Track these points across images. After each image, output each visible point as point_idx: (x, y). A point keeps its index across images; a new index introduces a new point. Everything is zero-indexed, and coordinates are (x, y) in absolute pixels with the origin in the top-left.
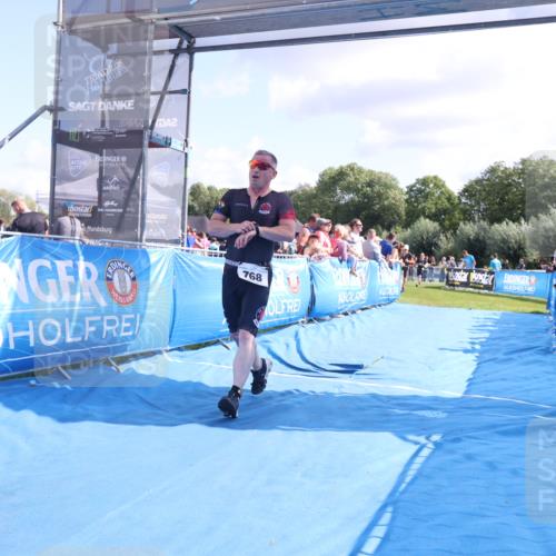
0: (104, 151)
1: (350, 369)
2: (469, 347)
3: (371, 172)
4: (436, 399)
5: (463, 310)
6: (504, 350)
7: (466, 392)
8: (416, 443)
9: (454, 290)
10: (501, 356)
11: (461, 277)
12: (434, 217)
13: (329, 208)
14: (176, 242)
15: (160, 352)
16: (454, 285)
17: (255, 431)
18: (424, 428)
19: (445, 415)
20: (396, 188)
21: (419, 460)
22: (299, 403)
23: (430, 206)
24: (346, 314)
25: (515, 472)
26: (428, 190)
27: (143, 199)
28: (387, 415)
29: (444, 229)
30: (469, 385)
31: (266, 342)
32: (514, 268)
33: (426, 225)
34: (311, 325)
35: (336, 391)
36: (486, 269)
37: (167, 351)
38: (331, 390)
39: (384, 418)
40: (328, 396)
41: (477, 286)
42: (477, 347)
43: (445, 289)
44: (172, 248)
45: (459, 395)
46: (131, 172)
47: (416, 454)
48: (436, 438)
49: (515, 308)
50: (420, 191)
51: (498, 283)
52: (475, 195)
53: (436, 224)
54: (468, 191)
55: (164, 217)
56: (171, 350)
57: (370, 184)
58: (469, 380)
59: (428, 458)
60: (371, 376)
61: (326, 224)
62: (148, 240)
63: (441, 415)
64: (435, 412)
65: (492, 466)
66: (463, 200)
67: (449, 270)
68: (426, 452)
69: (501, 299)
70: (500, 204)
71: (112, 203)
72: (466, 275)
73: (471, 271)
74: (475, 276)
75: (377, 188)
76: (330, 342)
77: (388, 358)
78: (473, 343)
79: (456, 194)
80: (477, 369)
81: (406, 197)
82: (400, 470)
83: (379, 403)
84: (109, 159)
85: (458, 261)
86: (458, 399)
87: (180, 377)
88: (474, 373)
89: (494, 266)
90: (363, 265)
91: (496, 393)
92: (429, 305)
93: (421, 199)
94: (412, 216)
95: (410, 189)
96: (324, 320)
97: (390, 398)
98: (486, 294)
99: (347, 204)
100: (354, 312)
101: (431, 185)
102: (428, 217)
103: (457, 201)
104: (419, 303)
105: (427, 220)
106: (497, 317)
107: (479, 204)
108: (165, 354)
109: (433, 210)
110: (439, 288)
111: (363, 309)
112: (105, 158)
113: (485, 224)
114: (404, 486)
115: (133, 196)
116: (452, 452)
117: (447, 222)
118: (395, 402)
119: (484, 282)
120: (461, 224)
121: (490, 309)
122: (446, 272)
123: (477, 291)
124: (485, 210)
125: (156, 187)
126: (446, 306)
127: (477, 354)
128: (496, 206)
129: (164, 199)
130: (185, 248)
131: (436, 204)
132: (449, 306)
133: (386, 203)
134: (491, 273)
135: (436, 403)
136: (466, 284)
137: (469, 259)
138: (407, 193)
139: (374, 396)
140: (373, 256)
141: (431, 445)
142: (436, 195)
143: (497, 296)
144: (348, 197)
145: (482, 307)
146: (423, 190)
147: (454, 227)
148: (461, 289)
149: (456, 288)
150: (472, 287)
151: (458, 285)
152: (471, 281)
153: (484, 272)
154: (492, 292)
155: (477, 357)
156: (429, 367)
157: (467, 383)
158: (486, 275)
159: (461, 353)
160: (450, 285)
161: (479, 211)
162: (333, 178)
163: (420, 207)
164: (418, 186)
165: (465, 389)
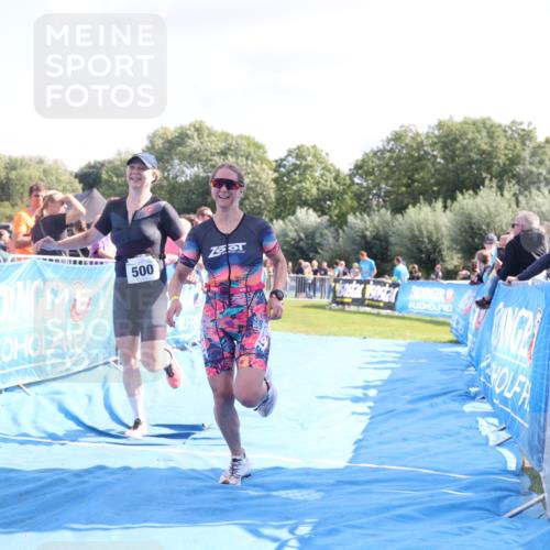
1: (184, 432)
2: (359, 393)
4: (307, 472)
6: (408, 397)
7: (351, 461)
8: (275, 539)
9: (343, 310)
10: (400, 406)
11: (352, 291)
12: (318, 205)
16: (343, 303)
18: (287, 514)
20: (263, 160)
23: (310, 186)
24: (183, 349)
26: (304, 163)
28: (234, 499)
30: (355, 450)
31: (58, 393)
32: (427, 278)
33: (308, 217)
35: (162, 465)
36: (388, 280)
39: (229, 505)
41: (374, 303)
42: (372, 393)
43: (331, 309)
45: (341, 463)
48: (304, 530)
49: (424, 337)
50: (296, 167)
51: (404, 299)
52: (372, 173)
54: (359, 168)
58: (358, 442)
64: (305, 492)
66: (357, 180)
67: (336, 281)
69: (408, 323)
70: (408, 186)
72: (361, 287)
73: (367, 282)
74: (373, 291)
78: (366, 388)
79: (346, 172)
80: (370, 424)
81: (276, 175)
88: (365, 431)
89: (399, 275)
91: (394, 459)
92: (307, 333)
93: (297, 177)
94: (285, 207)
95: (280, 164)
100: (195, 345)
101: (309, 158)
102: (304, 203)
103: (348, 182)
106: (402, 349)
107: (377, 185)
109: (314, 191)
110: (322, 307)
113: (387, 214)
119: (385, 298)
120: (351, 216)
121: (392, 338)
122: (333, 284)
123: (375, 311)
124: (388, 194)
126: (329, 334)
127: (371, 404)
128: (404, 189)
131: (317, 184)
132: (335, 334)
134: (395, 285)
135: (307, 477)
136: (359, 302)
141: (294, 543)
143: (403, 318)
144: (190, 172)
145: (380, 335)
146: (298, 166)
147: (341, 221)
148: (353, 308)
149: (347, 308)
150: (368, 306)
151: (348, 304)
152: (367, 296)
153: (384, 284)
154: (396, 313)
155: (370, 407)
156: (302, 425)
157: (353, 447)
158: (387, 288)
159: (349, 402)
160: (338, 303)
161: (379, 196)
162: (170, 142)
163: (294, 188)
164: (290, 158)
165: (350, 455)
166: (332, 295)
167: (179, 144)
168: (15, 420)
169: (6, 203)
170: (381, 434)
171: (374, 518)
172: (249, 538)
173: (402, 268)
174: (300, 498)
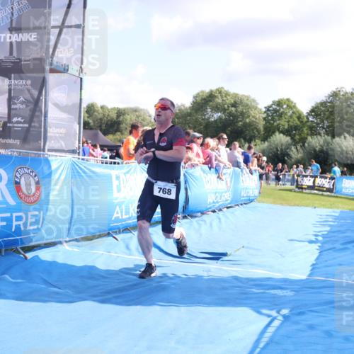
0: (13, 75)
1: (217, 256)
2: (313, 238)
3: (236, 95)
4: (285, 281)
5: (309, 209)
6: (341, 241)
7: (309, 275)
8: (269, 316)
9: (302, 192)
10: (338, 246)
11: (308, 182)
12: (287, 132)
13: (201, 124)
14: (73, 152)
15: (60, 243)
16: (302, 188)
17: (138, 307)
18: (276, 304)
19: (292, 294)
20: (256, 108)
21: (271, 330)
22: (174, 284)
23: (284, 123)
24: (214, 211)
25: (347, 339)
26: (282, 110)
27: (46, 116)
28: (246, 294)
29: (295, 142)
30: (311, 270)
32: (351, 174)
33: (280, 139)
34: (185, 220)
35: (205, 274)
36: (328, 175)
37: (66, 242)
38: (201, 273)
39: (244, 296)
40: (198, 278)
41: (321, 189)
42: (320, 238)
43: (295, 191)
44: (70, 156)
45: (304, 277)
46: (36, 93)
47: (269, 325)
48: (285, 312)
49: (350, 207)
50: (276, 111)
51: (338, 186)
52: (320, 115)
53: (288, 139)
54: (314, 111)
55: (63, 131)
56: (70, 241)
57: (234, 105)
58: (313, 265)
59: (279, 328)
60: (234, 262)
61: (198, 138)
62: (49, 150)
63: (289, 293)
64: (285, 291)
65: (329, 334)
66: (311, 119)
67: (298, 176)
68: (276, 323)
69: (340, 200)
71: (20, 119)
72: (312, 180)
73: (316, 177)
74: (319, 181)
75: (240, 109)
76: (201, 235)
77: (247, 248)
78: (316, 235)
79: (305, 114)
80: (319, 256)
81: (265, 115)
82: (255, 338)
83: (240, 284)
84: (17, 82)
85: (305, 168)
86: (302, 280)
87: (79, 263)
88: (317, 259)
89: (335, 172)
90: (229, 171)
91: (334, 276)
92: (282, 204)
93: (276, 118)
94: (269, 131)
95: (268, 109)
96: (196, 217)
97: (249, 280)
98: (328, 196)
99: (215, 121)
100: (220, 210)
101: (285, 106)
102: (281, 132)
103: (305, 120)
104: (274, 203)
105: (281, 135)
106: (337, 214)
107: (323, 122)
108: (65, 244)
109: (286, 127)
110: (290, 190)
111: (228, 208)
112: (13, 82)
113: (329, 138)
114: (258, 350)
115: (37, 113)
116: (297, 323)
117: (297, 137)
118: (252, 283)
119: (327, 186)
120: (309, 138)
121: (331, 208)
122: (296, 177)
123: (321, 193)
124: (328, 127)
125: (56, 105)
126: (295, 205)
127: (320, 244)
129: (64, 116)
130: (81, 157)
131: (288, 122)
132: (298, 206)
133: (248, 120)
134: (332, 178)
135: (285, 284)
136: (312, 188)
137: (316, 166)
138: (265, 112)
139: (236, 278)
140: (237, 165)
141: (280, 318)
142: (289, 114)
143: (337, 197)
144: (217, 115)
145: (324, 206)
146: (277, 110)
147: (303, 140)
148: (307, 191)
149: (304, 191)
150: (317, 190)
151: (305, 189)
152: (316, 185)
153: (326, 178)
154: (333, 194)
155: (319, 246)
156: (281, 255)
157: (311, 268)
158: (328, 180)
159: (307, 243)
160: (299, 188)
161: (323, 128)
162: (204, 99)
163: (275, 124)
164: (274, 106)
165: (309, 272)
166: (295, 184)
167: (210, 101)
168: (128, 247)
169: (119, 133)
170: (326, 261)
171: (325, 307)
172: (254, 314)
173: (337, 169)
174: (282, 294)
